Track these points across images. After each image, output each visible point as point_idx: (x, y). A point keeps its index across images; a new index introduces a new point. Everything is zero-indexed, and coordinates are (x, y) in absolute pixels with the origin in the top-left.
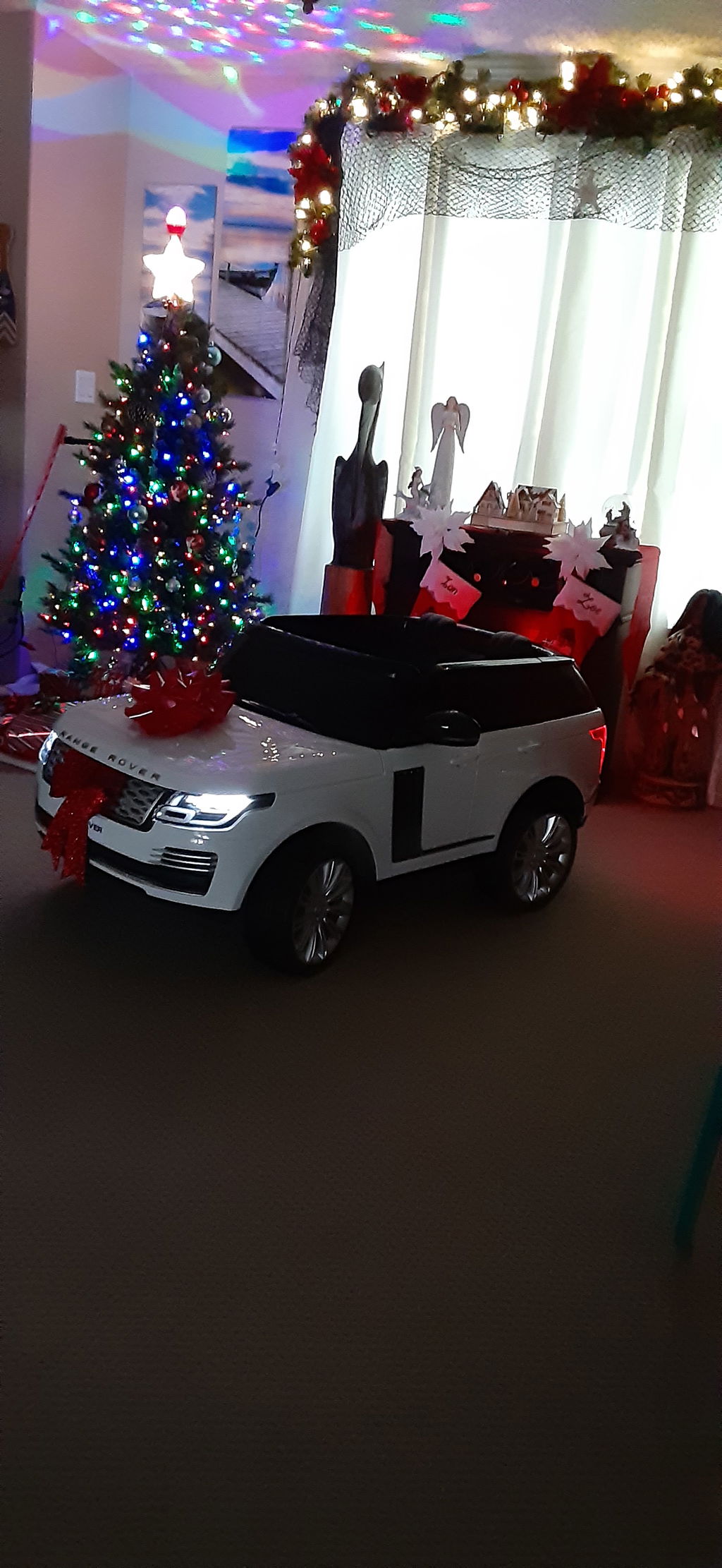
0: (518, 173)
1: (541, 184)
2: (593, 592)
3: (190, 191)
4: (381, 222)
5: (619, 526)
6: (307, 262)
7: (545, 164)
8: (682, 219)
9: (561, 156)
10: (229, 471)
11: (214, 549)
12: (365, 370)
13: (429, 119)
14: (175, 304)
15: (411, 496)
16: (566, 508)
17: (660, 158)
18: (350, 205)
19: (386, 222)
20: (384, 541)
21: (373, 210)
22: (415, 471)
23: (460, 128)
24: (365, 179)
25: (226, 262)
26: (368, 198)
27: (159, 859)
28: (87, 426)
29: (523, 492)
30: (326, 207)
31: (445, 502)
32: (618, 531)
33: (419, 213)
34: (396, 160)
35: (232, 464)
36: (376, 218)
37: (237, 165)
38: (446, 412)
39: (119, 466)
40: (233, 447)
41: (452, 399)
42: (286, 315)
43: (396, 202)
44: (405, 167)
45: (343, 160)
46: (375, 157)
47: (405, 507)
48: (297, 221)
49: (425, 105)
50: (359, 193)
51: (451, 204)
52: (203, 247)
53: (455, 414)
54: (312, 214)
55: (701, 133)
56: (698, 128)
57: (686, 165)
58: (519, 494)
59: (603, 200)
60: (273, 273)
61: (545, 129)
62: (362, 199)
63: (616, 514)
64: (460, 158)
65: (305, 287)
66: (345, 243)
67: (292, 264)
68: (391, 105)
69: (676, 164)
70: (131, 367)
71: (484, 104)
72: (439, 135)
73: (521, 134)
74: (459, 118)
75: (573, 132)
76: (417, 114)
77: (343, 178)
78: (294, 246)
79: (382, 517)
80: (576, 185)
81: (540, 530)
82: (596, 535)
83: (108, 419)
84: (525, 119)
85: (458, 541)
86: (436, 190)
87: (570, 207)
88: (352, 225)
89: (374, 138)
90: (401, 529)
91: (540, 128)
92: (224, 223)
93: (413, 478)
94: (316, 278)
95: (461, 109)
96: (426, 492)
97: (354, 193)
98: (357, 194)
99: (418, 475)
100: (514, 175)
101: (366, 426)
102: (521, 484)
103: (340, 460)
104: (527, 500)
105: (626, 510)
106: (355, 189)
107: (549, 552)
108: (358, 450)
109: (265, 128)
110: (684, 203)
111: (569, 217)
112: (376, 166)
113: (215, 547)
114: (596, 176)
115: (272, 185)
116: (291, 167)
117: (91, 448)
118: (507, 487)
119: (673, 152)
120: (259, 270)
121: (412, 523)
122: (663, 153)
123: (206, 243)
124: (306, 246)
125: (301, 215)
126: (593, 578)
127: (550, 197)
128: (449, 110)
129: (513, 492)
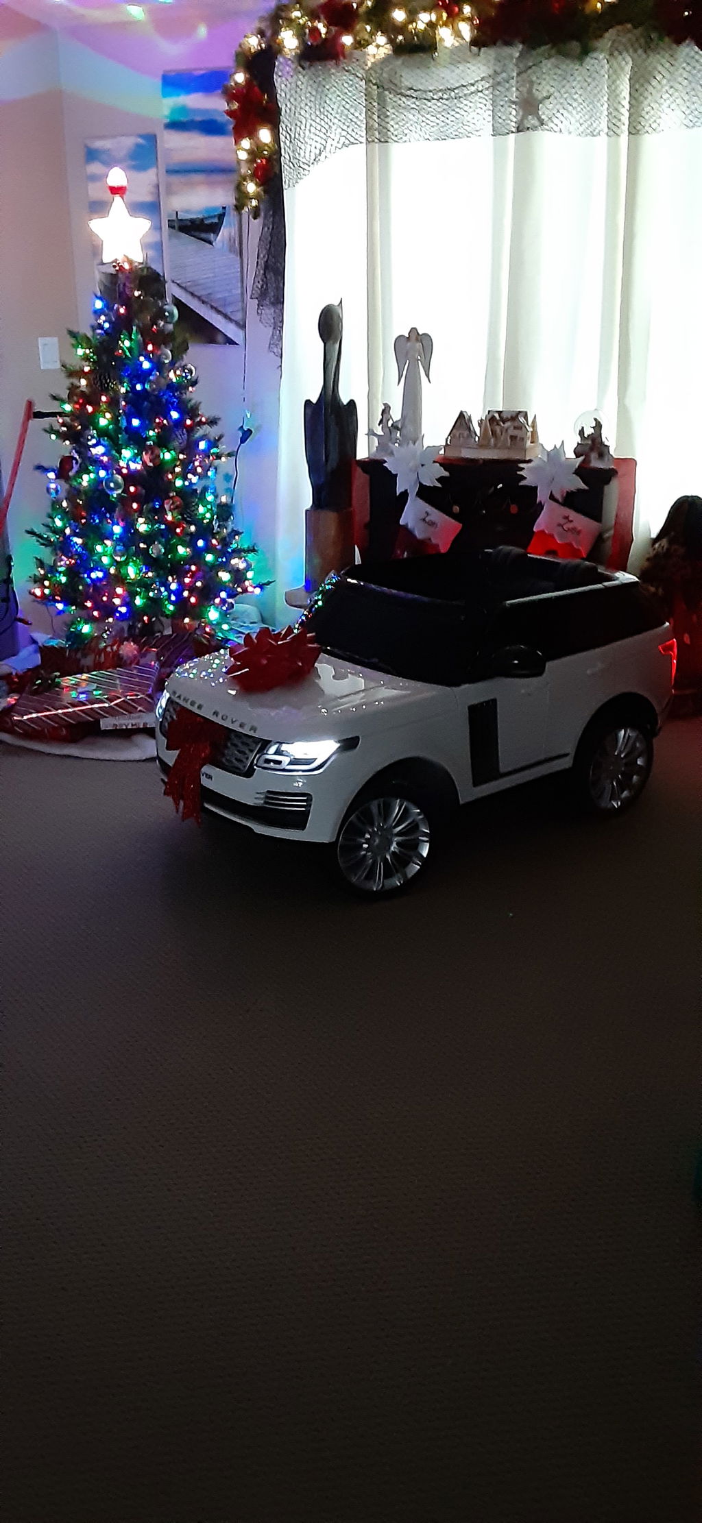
0: (456, 91)
1: (481, 100)
2: (573, 515)
3: (129, 142)
4: (323, 154)
5: (592, 444)
6: (254, 203)
7: (482, 79)
8: (627, 123)
9: (499, 70)
10: (198, 428)
11: (193, 508)
12: (325, 308)
13: (360, 45)
14: (127, 266)
15: (382, 434)
16: (538, 430)
17: (599, 61)
18: (291, 142)
19: (328, 155)
20: (360, 480)
21: (314, 144)
22: (383, 407)
23: (393, 51)
24: (303, 112)
25: (173, 211)
26: (307, 132)
27: (262, 802)
28: (55, 398)
29: (493, 417)
30: (266, 145)
31: (416, 438)
32: (592, 449)
33: (361, 143)
34: (332, 90)
35: (201, 420)
36: (318, 152)
37: (174, 111)
38: (409, 344)
39: (89, 437)
40: (200, 403)
41: (413, 330)
42: (239, 258)
43: (336, 133)
44: (342, 96)
45: (278, 96)
46: (309, 88)
47: (377, 445)
48: (239, 161)
49: (355, 31)
50: (298, 129)
51: (392, 129)
52: (148, 198)
53: (419, 345)
54: (254, 154)
55: (638, 32)
56: (635, 27)
57: (626, 65)
58: (489, 420)
59: (545, 111)
60: (221, 217)
61: (477, 43)
62: (302, 133)
63: (589, 431)
64: (396, 82)
65: (255, 228)
66: (289, 181)
67: (239, 208)
68: (320, 34)
69: (615, 65)
70: (90, 334)
71: (414, 24)
72: (373, 60)
73: (455, 51)
74: (391, 41)
75: (508, 43)
76: (347, 40)
77: (281, 114)
78: (239, 189)
79: (355, 457)
80: (517, 97)
81: (514, 455)
82: (570, 454)
83: (73, 389)
84: (458, 34)
85: (433, 475)
86: (375, 117)
87: (512, 121)
88: (295, 161)
89: (306, 70)
90: (374, 467)
91: (475, 42)
92: (167, 172)
93: (382, 415)
94: (265, 218)
95: (391, 30)
96: (398, 429)
97: (293, 129)
98: (296, 129)
99: (387, 411)
100: (453, 94)
101: (330, 366)
102: (490, 409)
103: (308, 403)
104: (498, 424)
105: (598, 426)
106: (294, 125)
107: (523, 478)
108: (325, 392)
109: (195, 69)
110: (627, 106)
111: (512, 132)
112: (313, 99)
113: (194, 506)
114: (535, 86)
115: (209, 127)
116: (227, 108)
117: (61, 421)
118: (477, 415)
119: (611, 54)
120: (206, 215)
121: (385, 462)
122: (601, 57)
123: (152, 193)
124: (251, 188)
125: (243, 156)
126: (571, 500)
127: (491, 113)
128: (379, 33)
129: (484, 418)
